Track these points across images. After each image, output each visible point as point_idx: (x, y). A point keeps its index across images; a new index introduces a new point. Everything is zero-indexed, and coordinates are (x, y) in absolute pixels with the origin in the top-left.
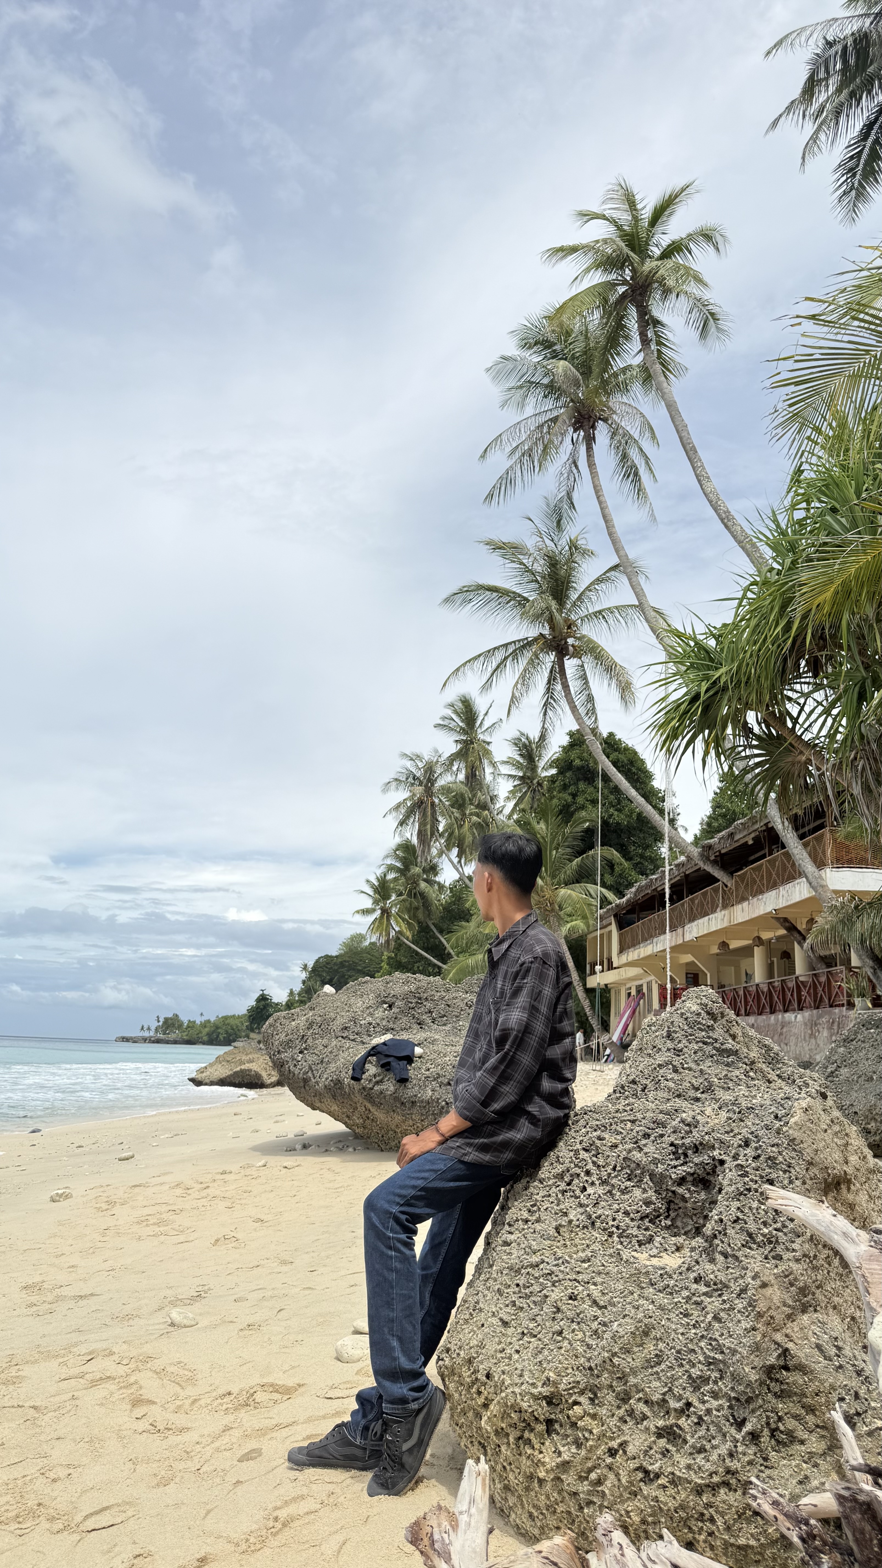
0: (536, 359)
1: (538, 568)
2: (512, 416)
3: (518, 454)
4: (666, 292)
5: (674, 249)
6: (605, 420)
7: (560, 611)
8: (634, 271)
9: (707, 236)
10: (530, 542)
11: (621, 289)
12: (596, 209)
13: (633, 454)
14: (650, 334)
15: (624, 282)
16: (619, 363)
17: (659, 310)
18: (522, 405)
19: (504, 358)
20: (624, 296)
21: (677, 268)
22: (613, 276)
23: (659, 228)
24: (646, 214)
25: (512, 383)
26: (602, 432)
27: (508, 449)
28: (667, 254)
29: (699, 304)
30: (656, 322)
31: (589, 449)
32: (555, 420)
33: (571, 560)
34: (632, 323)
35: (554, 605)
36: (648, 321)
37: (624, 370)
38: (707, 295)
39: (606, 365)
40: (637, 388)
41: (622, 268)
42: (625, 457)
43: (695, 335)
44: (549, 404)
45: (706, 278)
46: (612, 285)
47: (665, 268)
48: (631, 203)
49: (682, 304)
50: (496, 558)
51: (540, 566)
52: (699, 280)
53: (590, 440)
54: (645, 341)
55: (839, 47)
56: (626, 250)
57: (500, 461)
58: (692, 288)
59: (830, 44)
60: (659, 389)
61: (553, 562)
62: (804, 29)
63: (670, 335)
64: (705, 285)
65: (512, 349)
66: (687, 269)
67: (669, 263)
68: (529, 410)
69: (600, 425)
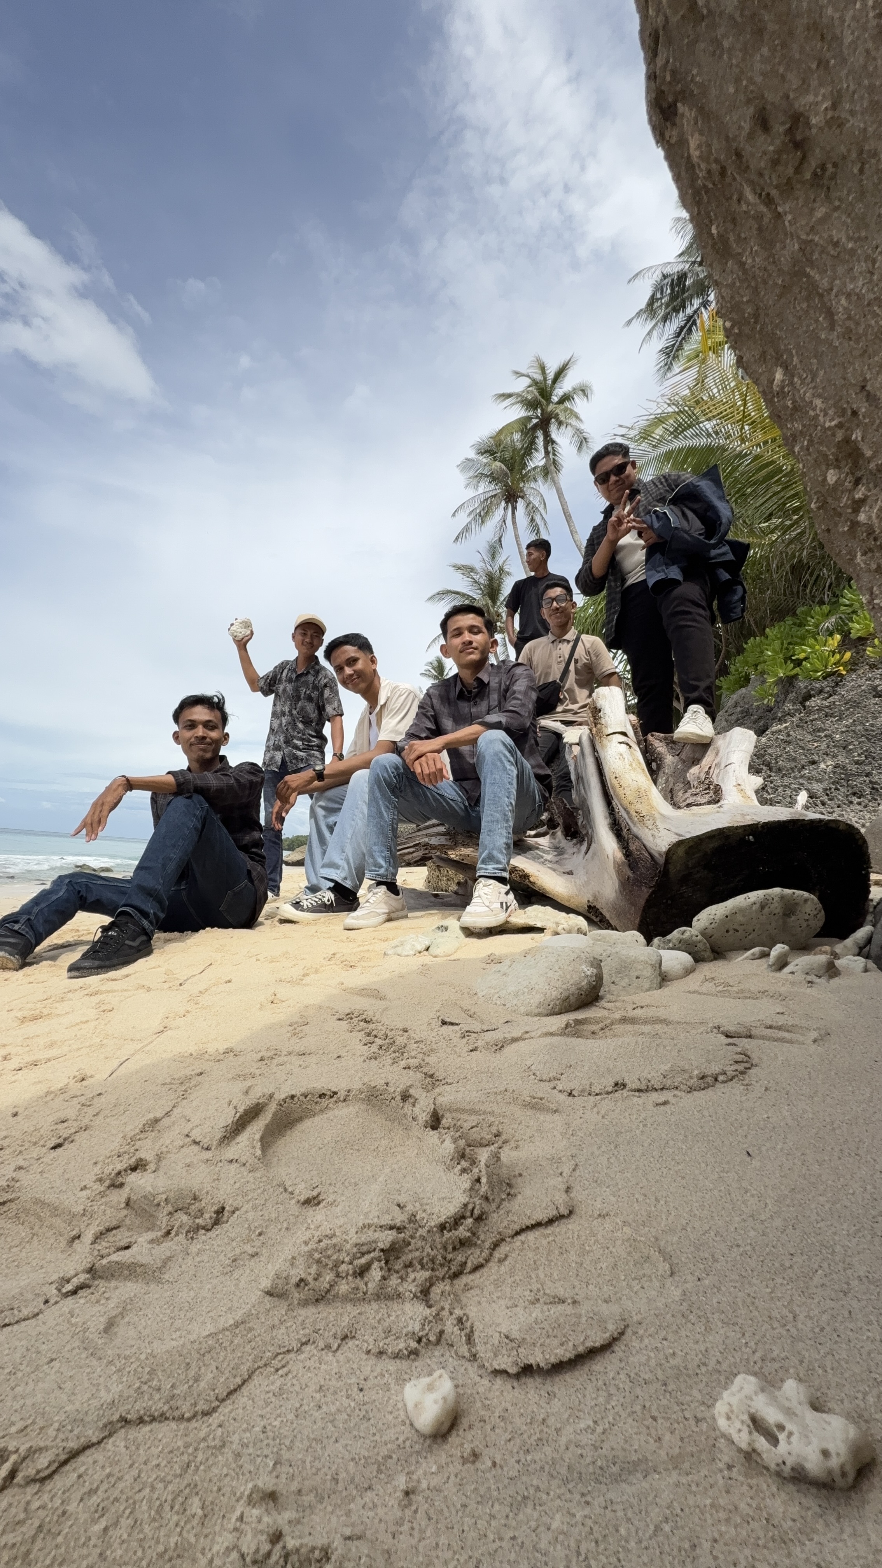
0: (485, 460)
1: (482, 581)
2: (471, 493)
3: (473, 515)
4: (560, 423)
5: (566, 398)
6: (522, 498)
7: (493, 607)
8: (542, 410)
9: (584, 391)
10: (478, 565)
11: (535, 421)
12: (524, 372)
13: (538, 519)
14: (550, 448)
15: (537, 417)
16: (531, 465)
17: (554, 434)
18: (477, 487)
19: (468, 460)
20: (536, 425)
21: (566, 409)
22: (531, 413)
23: (557, 385)
24: (551, 376)
25: (471, 473)
26: (520, 504)
27: (468, 511)
28: (562, 401)
29: (578, 432)
30: (553, 442)
31: (513, 513)
32: (494, 496)
33: (500, 578)
34: (540, 442)
35: (490, 602)
36: (549, 441)
37: (534, 469)
38: (582, 427)
39: (524, 466)
40: (540, 480)
41: (536, 409)
42: (532, 520)
43: (575, 450)
44: (492, 486)
45: (582, 417)
46: (529, 419)
47: (559, 410)
48: (543, 369)
49: (569, 431)
50: (458, 575)
51: (483, 580)
52: (577, 418)
53: (514, 509)
54: (547, 453)
55: (669, 280)
56: (539, 398)
57: (464, 518)
58: (573, 421)
59: (665, 277)
60: (553, 481)
61: (490, 577)
62: (651, 267)
63: (560, 450)
64: (580, 420)
65: (472, 454)
66: (571, 411)
67: (562, 407)
68: (481, 490)
69: (520, 500)
